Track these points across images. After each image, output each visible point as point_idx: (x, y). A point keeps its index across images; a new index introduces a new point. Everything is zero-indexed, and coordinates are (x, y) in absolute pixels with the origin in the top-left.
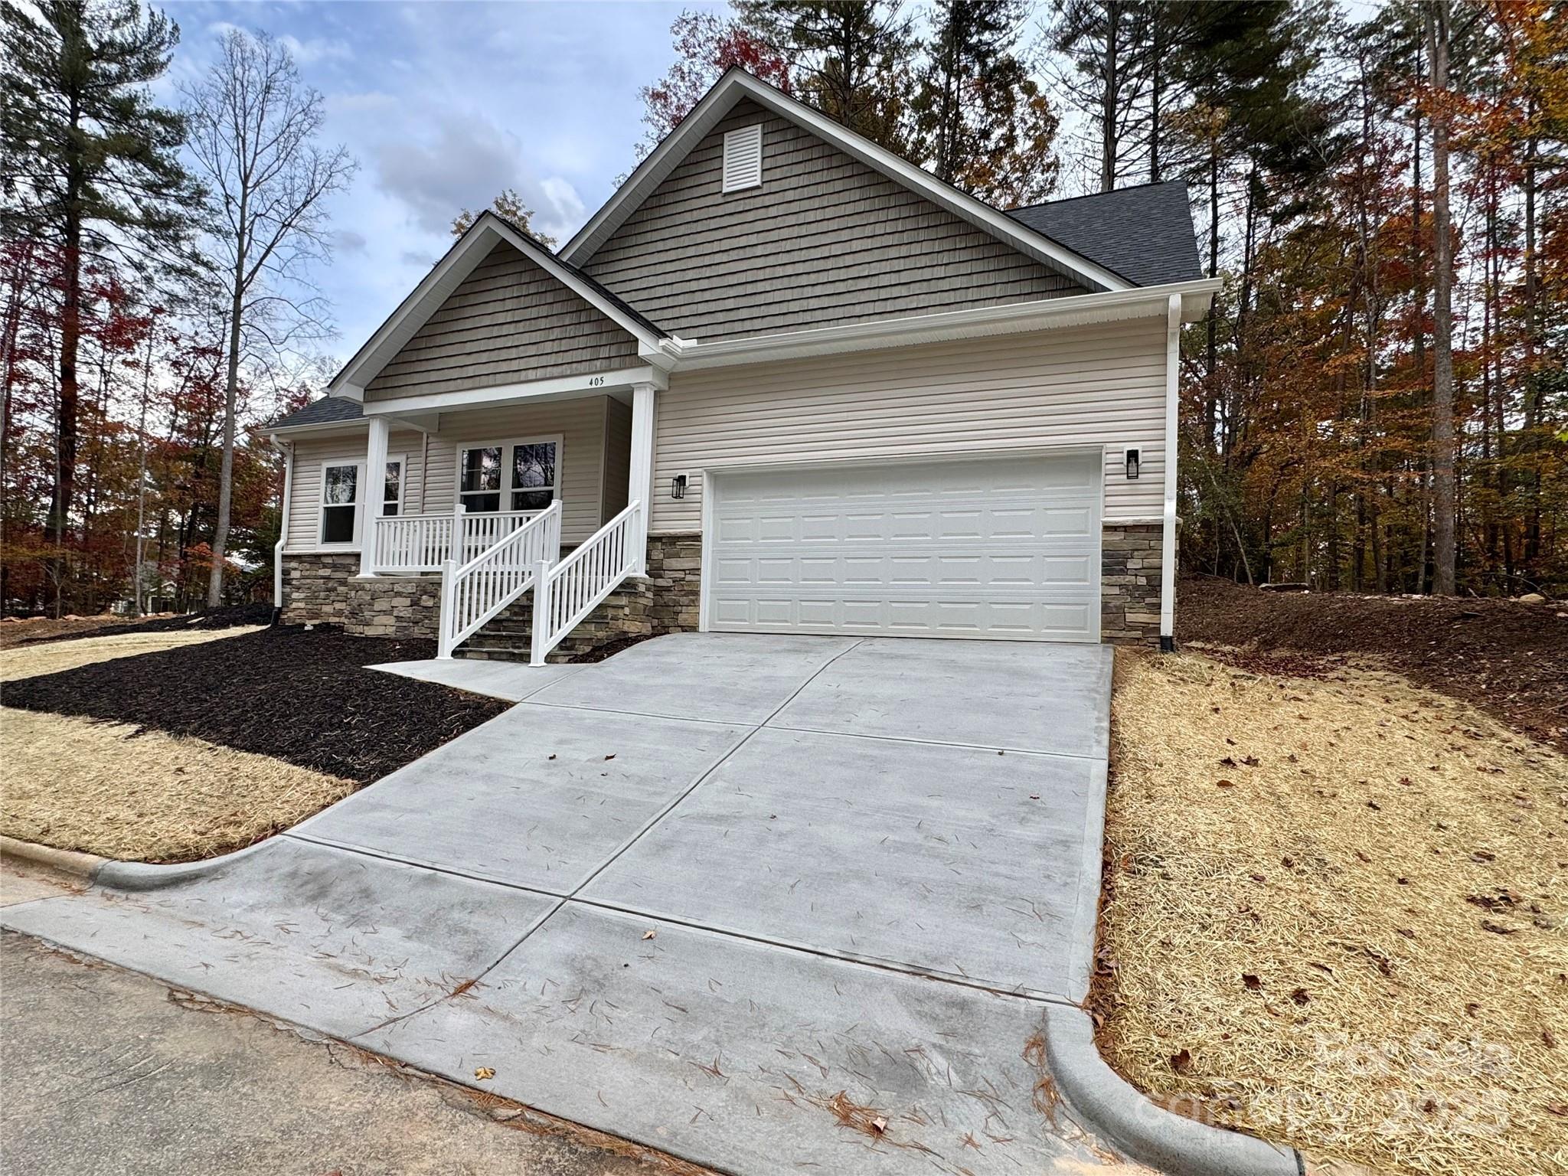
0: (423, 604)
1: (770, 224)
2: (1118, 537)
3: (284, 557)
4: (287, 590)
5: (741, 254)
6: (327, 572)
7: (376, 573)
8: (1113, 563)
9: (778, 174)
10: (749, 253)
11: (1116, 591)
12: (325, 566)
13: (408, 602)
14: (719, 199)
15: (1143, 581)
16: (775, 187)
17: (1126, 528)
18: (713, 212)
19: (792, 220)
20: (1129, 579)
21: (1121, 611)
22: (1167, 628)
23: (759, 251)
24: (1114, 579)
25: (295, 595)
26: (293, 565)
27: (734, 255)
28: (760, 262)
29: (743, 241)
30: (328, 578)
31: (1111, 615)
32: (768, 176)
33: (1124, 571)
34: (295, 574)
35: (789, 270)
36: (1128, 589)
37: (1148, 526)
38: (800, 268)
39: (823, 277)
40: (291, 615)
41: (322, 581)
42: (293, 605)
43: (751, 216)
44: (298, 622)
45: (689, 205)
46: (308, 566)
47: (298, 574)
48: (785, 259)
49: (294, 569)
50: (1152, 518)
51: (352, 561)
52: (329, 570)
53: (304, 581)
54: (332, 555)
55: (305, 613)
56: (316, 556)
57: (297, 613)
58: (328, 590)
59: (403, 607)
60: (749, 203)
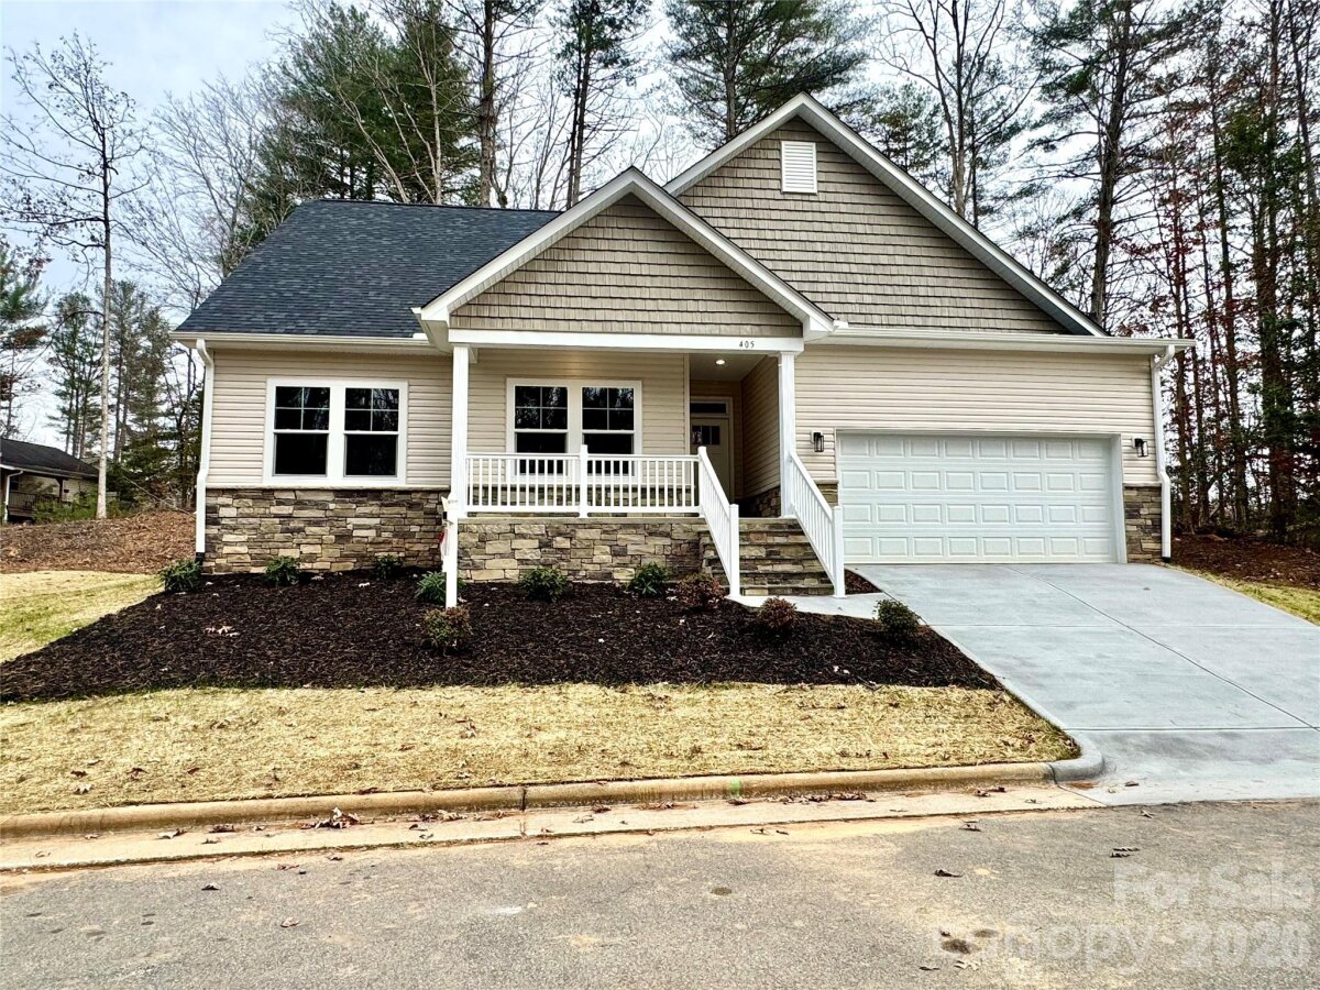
0: (556, 545)
2: (1134, 493)
3: (208, 490)
6: (287, 509)
8: (1132, 512)
9: (831, 187)
10: (809, 246)
11: (1135, 528)
12: (280, 503)
13: (535, 543)
14: (778, 195)
15: (1149, 522)
16: (831, 197)
17: (1138, 488)
18: (773, 205)
19: (845, 228)
20: (1141, 521)
21: (1138, 541)
22: (1167, 553)
23: (818, 247)
24: (1134, 521)
25: (229, 537)
26: (222, 500)
27: (795, 245)
28: (820, 257)
29: (803, 236)
30: (290, 516)
31: (1133, 545)
32: (823, 187)
33: (1139, 516)
34: (223, 512)
35: (845, 268)
36: (1143, 528)
37: (1151, 488)
38: (854, 269)
39: (872, 279)
40: (222, 561)
41: (277, 520)
42: (226, 550)
43: (809, 216)
44: (236, 569)
45: (748, 193)
46: (250, 502)
47: (232, 512)
48: (841, 258)
49: (227, 506)
50: (1152, 483)
51: (330, 497)
52: (291, 508)
53: (244, 521)
54: (294, 490)
55: (248, 559)
56: (264, 490)
57: (234, 559)
58: (288, 530)
59: (528, 549)
60: (807, 206)
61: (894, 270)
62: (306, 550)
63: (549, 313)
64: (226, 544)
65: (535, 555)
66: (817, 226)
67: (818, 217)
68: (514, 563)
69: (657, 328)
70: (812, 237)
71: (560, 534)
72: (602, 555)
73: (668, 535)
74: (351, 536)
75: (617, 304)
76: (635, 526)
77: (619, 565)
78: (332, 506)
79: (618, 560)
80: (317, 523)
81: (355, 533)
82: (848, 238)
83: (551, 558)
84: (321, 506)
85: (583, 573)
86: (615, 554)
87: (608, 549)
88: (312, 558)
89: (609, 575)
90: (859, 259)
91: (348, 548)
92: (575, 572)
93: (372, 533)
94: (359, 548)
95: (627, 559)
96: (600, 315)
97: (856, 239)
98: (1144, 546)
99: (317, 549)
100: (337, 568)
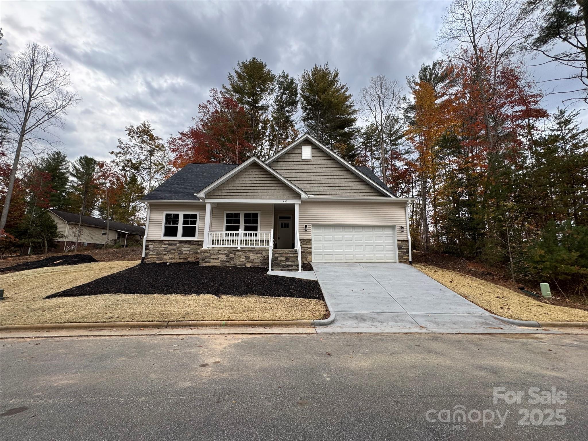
0: (230, 256)
1: (314, 169)
2: (400, 242)
3: (147, 241)
4: (147, 251)
5: (307, 174)
6: (166, 246)
8: (400, 247)
9: (316, 158)
10: (309, 174)
11: (401, 253)
12: (165, 244)
13: (225, 256)
14: (301, 160)
15: (405, 251)
16: (315, 161)
17: (401, 241)
18: (299, 163)
19: (319, 169)
21: (402, 256)
22: (410, 260)
23: (312, 174)
24: (400, 250)
25: (151, 253)
26: (150, 243)
27: (305, 174)
28: (312, 177)
29: (308, 171)
30: (167, 248)
31: (400, 257)
32: (313, 158)
33: (402, 249)
35: (319, 179)
36: (403, 252)
37: (405, 241)
38: (322, 179)
39: (327, 182)
40: (149, 259)
41: (164, 249)
42: (150, 256)
43: (309, 166)
44: (152, 262)
45: (293, 160)
46: (157, 244)
47: (152, 246)
48: (318, 177)
49: (151, 245)
50: (406, 239)
51: (177, 243)
53: (155, 249)
54: (168, 241)
55: (156, 259)
56: (161, 241)
57: (152, 259)
58: (166, 251)
59: (223, 257)
60: (309, 163)
61: (333, 180)
62: (171, 257)
63: (231, 194)
64: (150, 255)
65: (224, 259)
66: (311, 168)
67: (312, 166)
68: (219, 261)
69: (260, 197)
70: (310, 171)
71: (231, 253)
72: (243, 259)
73: (261, 254)
74: (182, 253)
75: (250, 191)
76: (252, 251)
77: (247, 262)
78: (178, 245)
79: (247, 261)
80: (174, 249)
81: (184, 252)
82: (320, 171)
83: (229, 260)
84: (175, 245)
85: (237, 264)
86: (246, 259)
87: (244, 258)
88: (172, 259)
89: (244, 265)
90: (323, 177)
91: (182, 256)
92: (235, 264)
93: (188, 252)
94: (184, 256)
95: (250, 260)
96: (245, 194)
97: (322, 171)
98: (404, 258)
99: (173, 256)
100: (178, 261)
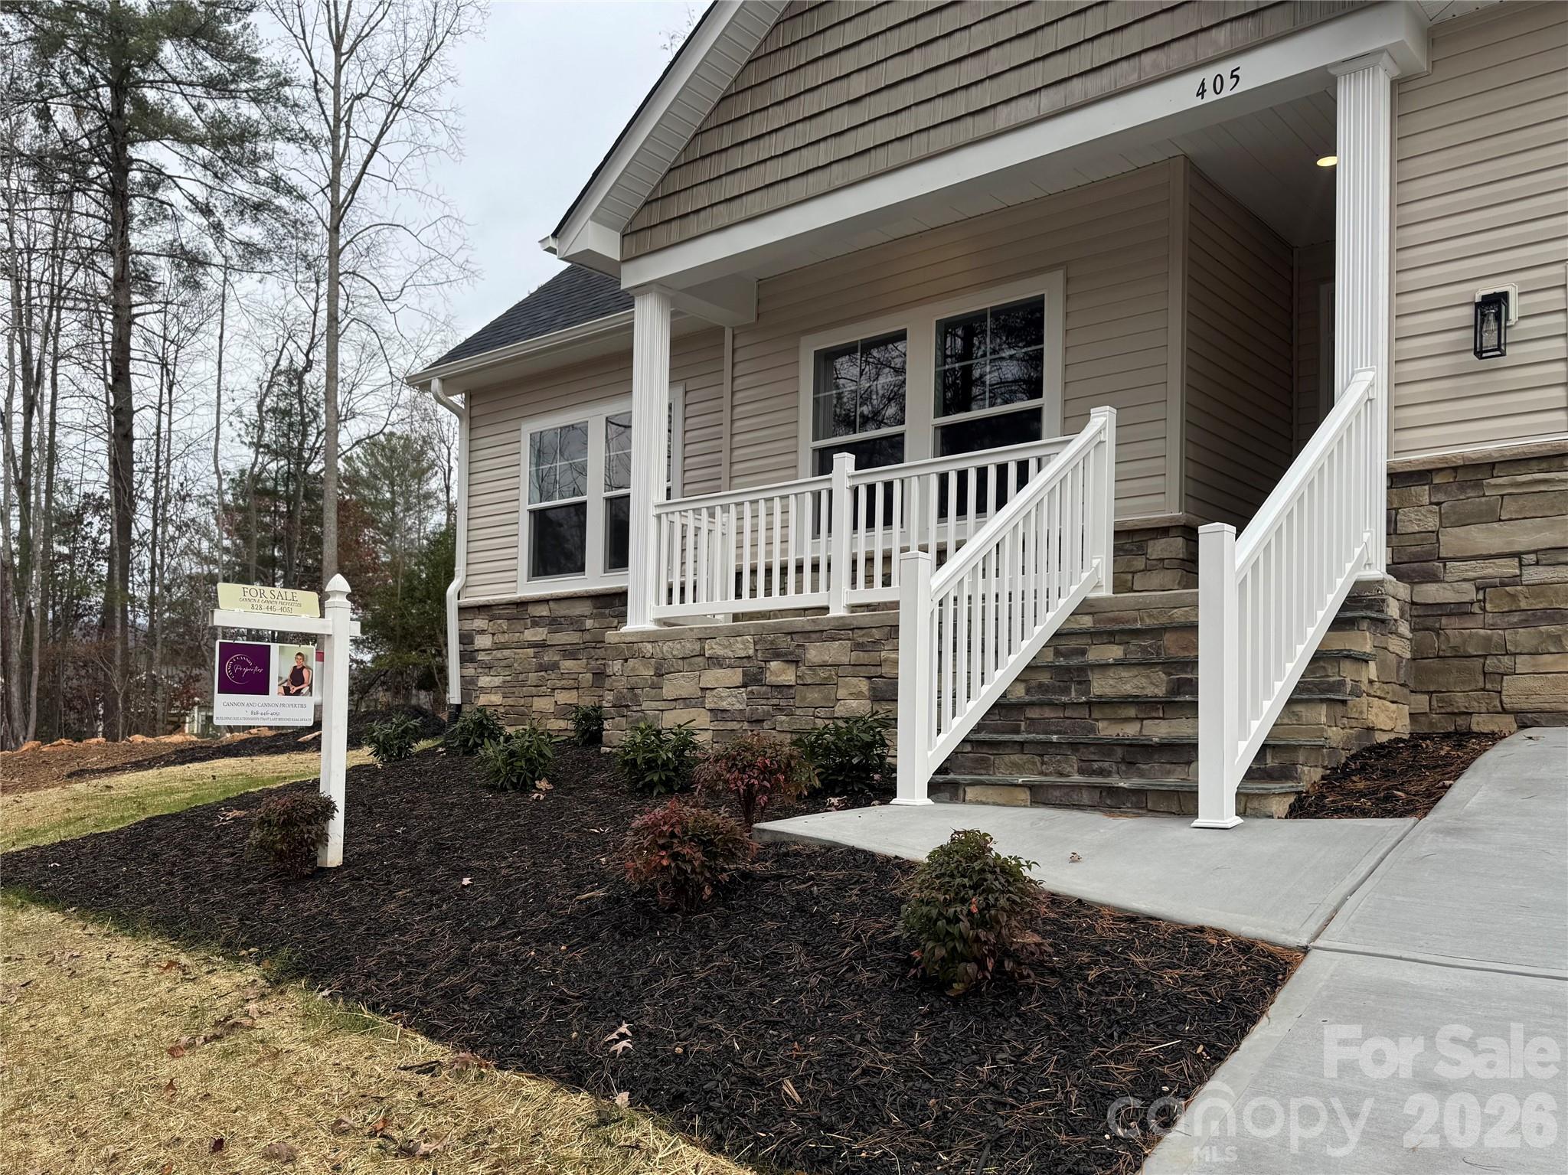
0: (770, 679)
3: (462, 610)
4: (470, 671)
6: (541, 634)
7: (658, 621)
12: (536, 622)
13: (736, 676)
25: (484, 681)
26: (480, 623)
30: (542, 645)
34: (482, 642)
41: (531, 651)
42: (481, 700)
46: (505, 625)
47: (487, 641)
49: (482, 632)
51: (585, 608)
52: (545, 630)
53: (498, 655)
54: (546, 601)
55: (503, 713)
56: (520, 605)
58: (542, 668)
59: (726, 687)
62: (562, 699)
64: (482, 691)
65: (734, 702)
68: (705, 718)
71: (777, 655)
72: (853, 699)
80: (569, 653)
83: (762, 708)
84: (576, 624)
88: (567, 714)
